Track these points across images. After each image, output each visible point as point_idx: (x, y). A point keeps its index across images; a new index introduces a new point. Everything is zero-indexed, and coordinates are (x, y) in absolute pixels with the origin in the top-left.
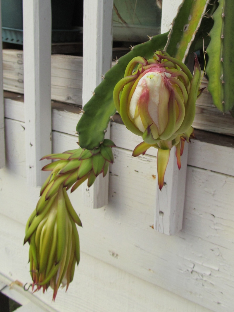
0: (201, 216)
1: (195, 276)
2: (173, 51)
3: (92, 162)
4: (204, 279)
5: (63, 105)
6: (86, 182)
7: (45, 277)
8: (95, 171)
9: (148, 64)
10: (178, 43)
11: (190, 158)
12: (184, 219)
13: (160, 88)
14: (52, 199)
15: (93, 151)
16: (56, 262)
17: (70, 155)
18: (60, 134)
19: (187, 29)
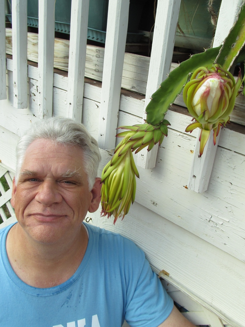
0: (222, 183)
1: (211, 224)
2: (221, 62)
3: (153, 134)
4: (217, 227)
5: (128, 92)
6: (147, 147)
7: (111, 208)
8: (155, 140)
9: (210, 72)
10: (226, 56)
11: (220, 141)
12: (210, 183)
13: (217, 89)
14: (122, 156)
15: (155, 127)
16: (120, 198)
17: (138, 128)
18: (125, 113)
19: (234, 47)
